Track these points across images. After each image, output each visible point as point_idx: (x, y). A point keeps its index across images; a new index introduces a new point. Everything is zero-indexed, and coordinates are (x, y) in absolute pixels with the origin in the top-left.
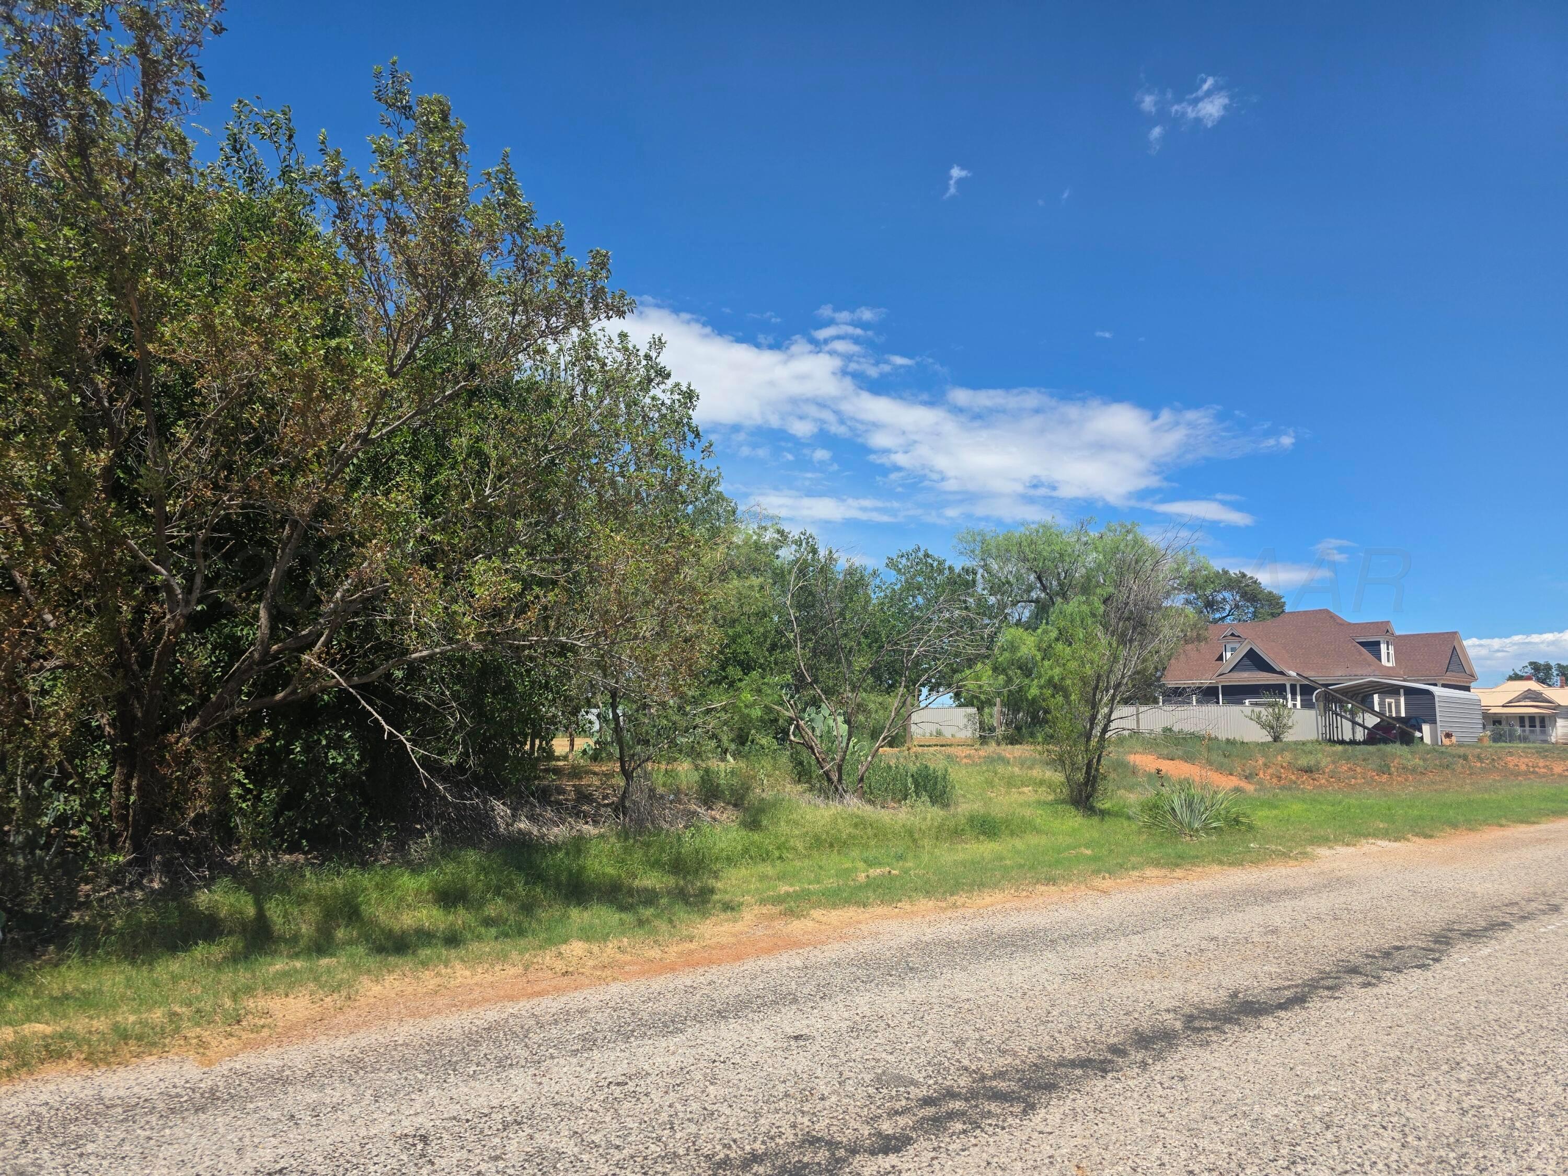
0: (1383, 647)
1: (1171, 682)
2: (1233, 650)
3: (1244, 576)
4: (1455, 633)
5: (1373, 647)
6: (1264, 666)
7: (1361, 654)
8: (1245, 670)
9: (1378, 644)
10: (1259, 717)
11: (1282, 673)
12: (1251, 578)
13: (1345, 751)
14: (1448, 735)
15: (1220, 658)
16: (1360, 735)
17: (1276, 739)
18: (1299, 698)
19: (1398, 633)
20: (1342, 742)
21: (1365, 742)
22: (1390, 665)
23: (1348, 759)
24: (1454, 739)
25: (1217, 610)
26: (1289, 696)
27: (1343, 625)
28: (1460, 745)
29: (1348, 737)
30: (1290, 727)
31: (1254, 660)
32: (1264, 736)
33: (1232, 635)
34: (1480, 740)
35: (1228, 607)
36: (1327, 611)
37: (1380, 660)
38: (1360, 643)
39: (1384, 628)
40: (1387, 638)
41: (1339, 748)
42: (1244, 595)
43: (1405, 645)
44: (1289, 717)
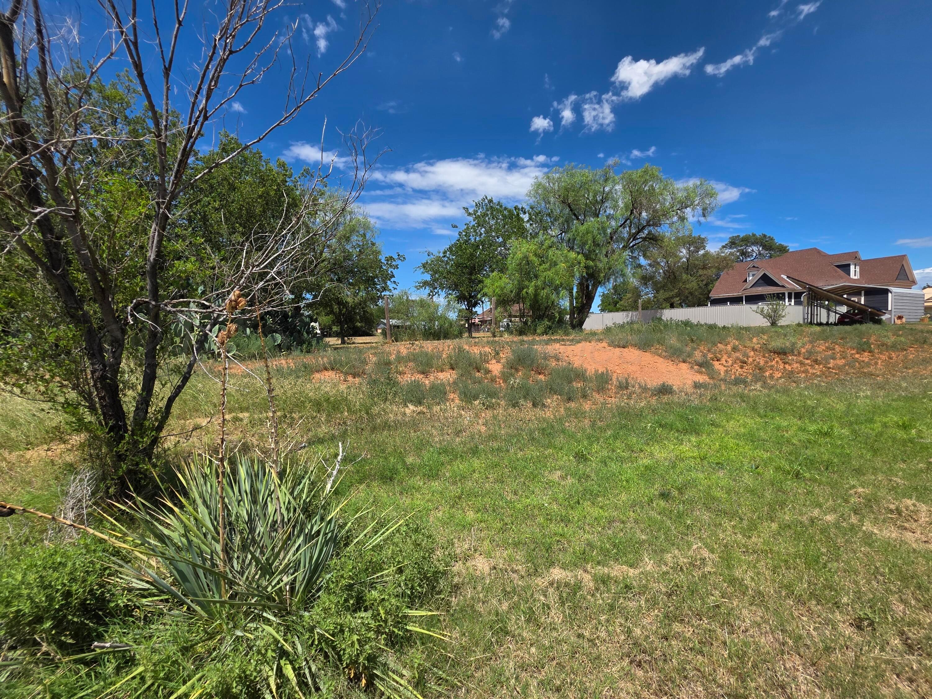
0: (852, 268)
1: (714, 295)
2: (753, 275)
3: (765, 236)
4: (905, 256)
5: (846, 268)
6: (772, 283)
7: (836, 272)
8: (760, 286)
9: (849, 265)
10: (762, 311)
11: (783, 286)
12: (769, 237)
13: (823, 332)
14: (900, 318)
15: (746, 281)
16: (833, 318)
17: (773, 324)
18: (793, 300)
19: (863, 258)
20: (820, 324)
21: (835, 324)
22: (856, 278)
23: (825, 339)
24: (904, 320)
25: (749, 256)
26: (787, 300)
27: (826, 256)
28: (908, 323)
29: (824, 321)
30: (783, 317)
31: (766, 280)
32: (765, 323)
33: (754, 267)
34: (922, 320)
35: (755, 255)
36: (816, 249)
37: (849, 275)
38: (836, 266)
39: (855, 256)
40: (856, 261)
41: (818, 329)
42: (765, 247)
43: (866, 266)
44: (783, 310)
